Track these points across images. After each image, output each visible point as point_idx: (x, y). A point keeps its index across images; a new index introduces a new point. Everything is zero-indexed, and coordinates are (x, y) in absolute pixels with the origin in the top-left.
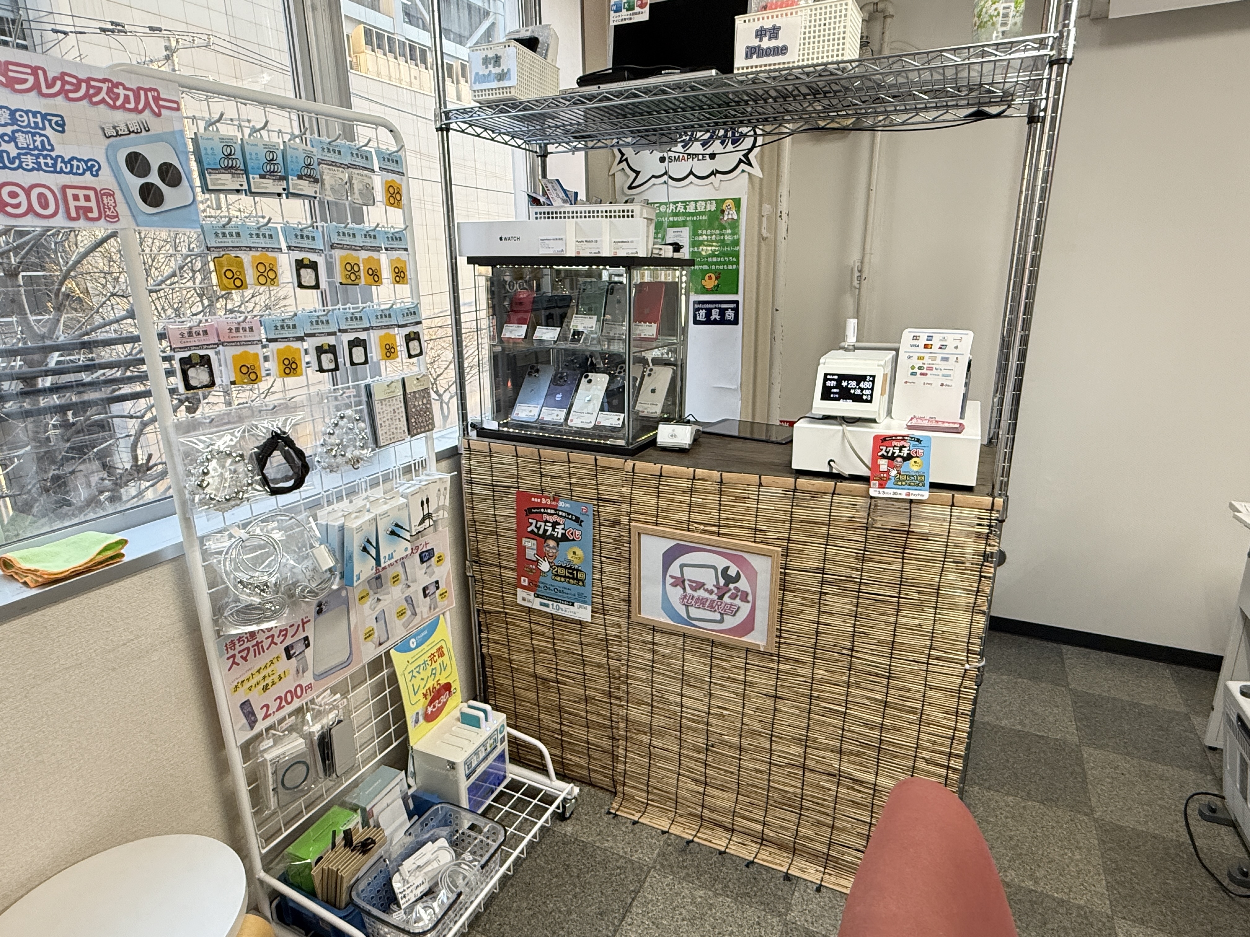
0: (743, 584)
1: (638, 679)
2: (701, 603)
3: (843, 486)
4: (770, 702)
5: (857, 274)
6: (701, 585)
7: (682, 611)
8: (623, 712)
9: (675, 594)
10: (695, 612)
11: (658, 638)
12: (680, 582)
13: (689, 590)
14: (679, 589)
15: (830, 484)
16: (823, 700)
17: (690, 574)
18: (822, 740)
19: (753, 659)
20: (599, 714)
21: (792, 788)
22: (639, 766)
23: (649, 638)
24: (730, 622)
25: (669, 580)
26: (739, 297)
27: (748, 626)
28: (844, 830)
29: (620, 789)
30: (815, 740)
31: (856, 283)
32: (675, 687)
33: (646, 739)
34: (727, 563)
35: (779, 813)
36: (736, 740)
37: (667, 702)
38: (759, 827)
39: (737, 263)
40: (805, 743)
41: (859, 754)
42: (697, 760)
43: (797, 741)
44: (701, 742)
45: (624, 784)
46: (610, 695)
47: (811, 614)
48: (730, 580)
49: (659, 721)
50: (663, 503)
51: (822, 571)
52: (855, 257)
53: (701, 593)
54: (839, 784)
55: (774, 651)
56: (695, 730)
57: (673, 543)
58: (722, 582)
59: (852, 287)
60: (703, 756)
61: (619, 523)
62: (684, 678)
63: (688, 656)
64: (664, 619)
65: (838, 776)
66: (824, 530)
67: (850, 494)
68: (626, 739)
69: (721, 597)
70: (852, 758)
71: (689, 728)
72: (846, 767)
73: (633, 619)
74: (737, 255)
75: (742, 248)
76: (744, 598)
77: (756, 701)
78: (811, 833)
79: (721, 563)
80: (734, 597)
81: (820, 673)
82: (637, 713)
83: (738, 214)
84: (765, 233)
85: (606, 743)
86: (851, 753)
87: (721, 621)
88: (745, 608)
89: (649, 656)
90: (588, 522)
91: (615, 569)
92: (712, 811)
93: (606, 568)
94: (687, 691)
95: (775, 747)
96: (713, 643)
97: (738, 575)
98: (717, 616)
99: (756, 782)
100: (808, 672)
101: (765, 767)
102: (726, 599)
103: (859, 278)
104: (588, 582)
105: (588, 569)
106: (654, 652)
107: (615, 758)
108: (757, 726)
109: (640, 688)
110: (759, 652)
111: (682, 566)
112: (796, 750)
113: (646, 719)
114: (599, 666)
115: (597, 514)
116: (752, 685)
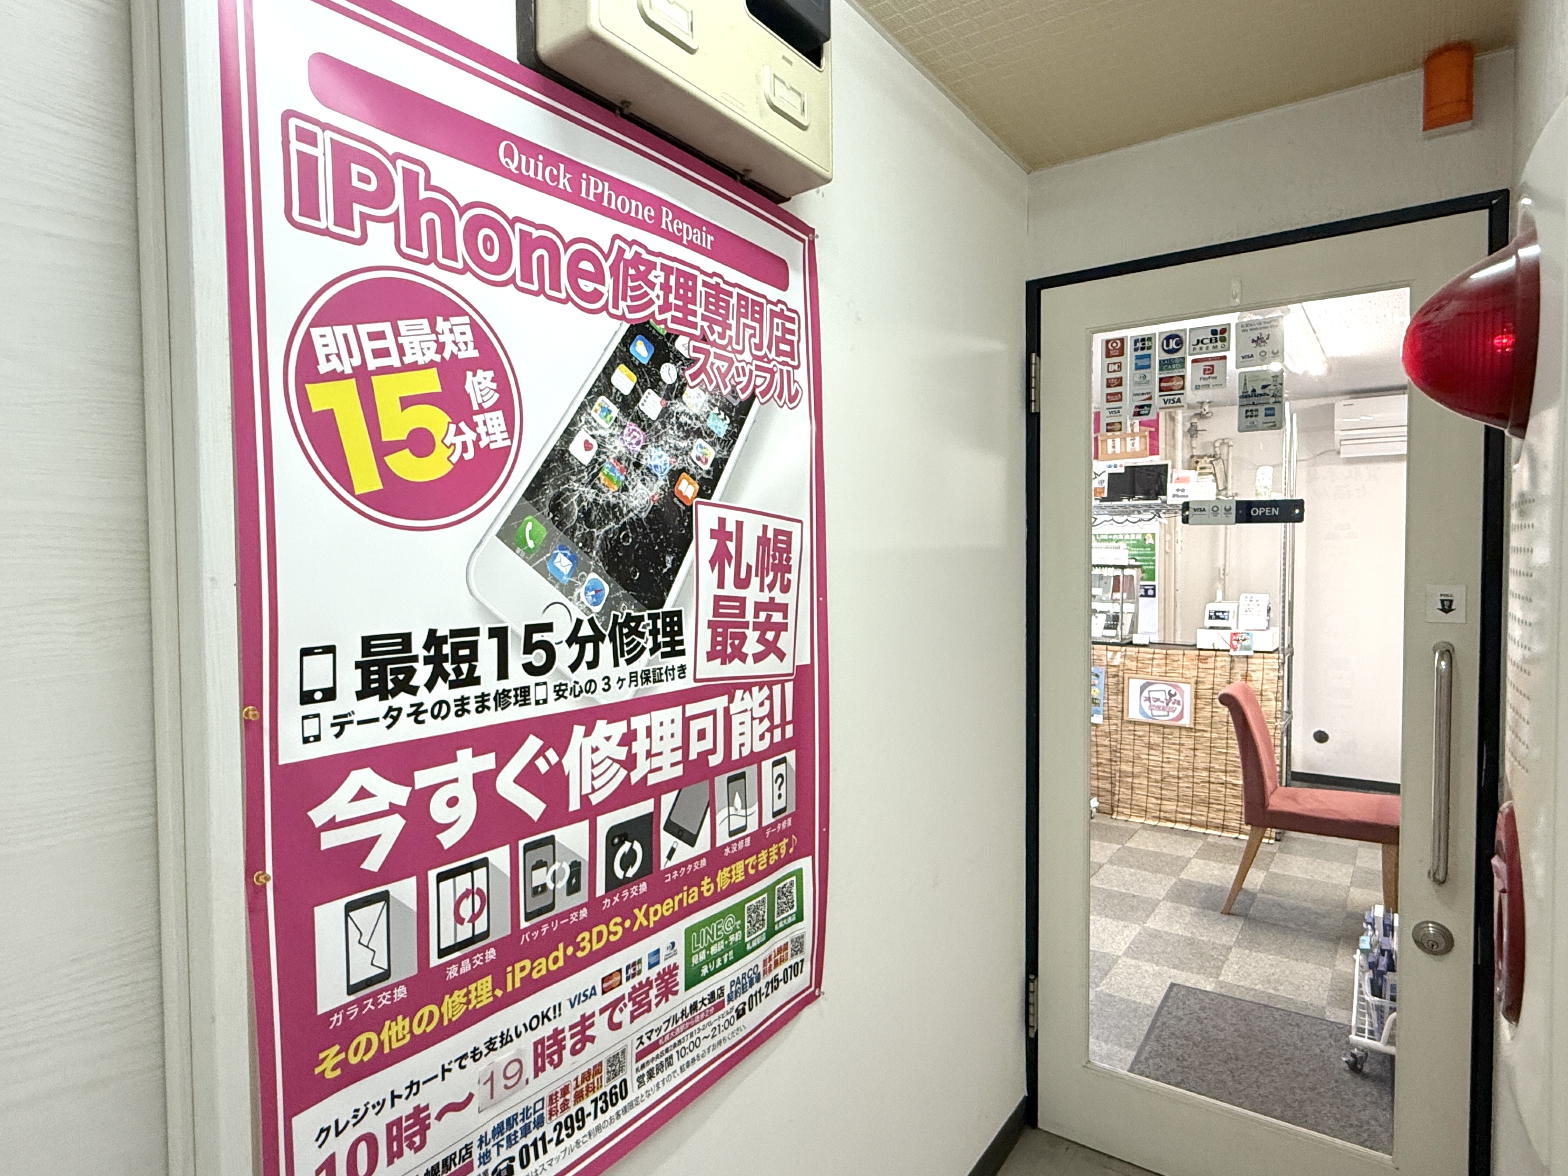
0: (1178, 697)
1: (1127, 750)
2: (1158, 708)
3: (1218, 653)
4: (1192, 752)
5: (1222, 572)
6: (1158, 700)
7: (1149, 713)
8: (1118, 768)
9: (1146, 705)
10: (1155, 712)
11: (1137, 728)
12: (1148, 699)
13: (1153, 703)
14: (1148, 702)
15: (1214, 653)
16: (1218, 748)
17: (1153, 695)
18: (1217, 767)
19: (1184, 732)
20: (1104, 772)
21: (1203, 794)
22: (1127, 795)
23: (1132, 728)
24: (1173, 715)
25: (1143, 699)
26: (1156, 583)
27: (1181, 716)
28: (1230, 811)
29: (1115, 809)
30: (1213, 768)
31: (1222, 576)
32: (1146, 751)
33: (1130, 780)
34: (1170, 688)
35: (1199, 808)
36: (1176, 773)
37: (1141, 759)
38: (1189, 817)
39: (1154, 565)
40: (1209, 770)
41: (1234, 771)
42: (1156, 787)
43: (1205, 769)
44: (1159, 777)
45: (1118, 806)
46: (1111, 760)
47: (1209, 708)
48: (1171, 696)
49: (1137, 770)
50: (1140, 665)
51: (1213, 689)
52: (1220, 563)
53: (1158, 703)
54: (1226, 788)
55: (1192, 726)
56: (1155, 771)
57: (1145, 681)
58: (1168, 697)
59: (1220, 579)
60: (1159, 785)
61: (1118, 676)
62: (1150, 747)
63: (1151, 734)
64: (1141, 718)
65: (1224, 784)
66: (1212, 671)
67: (1223, 656)
68: (1120, 781)
69: (1167, 704)
70: (1232, 774)
71: (1153, 771)
72: (1229, 779)
73: (1125, 718)
74: (1154, 561)
75: (1157, 558)
76: (1179, 703)
77: (1185, 752)
78: (1215, 816)
79: (1167, 688)
80: (1173, 703)
81: (1214, 735)
82: (1126, 767)
83: (1154, 539)
84: (1168, 550)
85: (1108, 786)
86: (1231, 771)
87: (1168, 715)
88: (1179, 708)
89: (1132, 737)
90: (1102, 676)
91: (1115, 697)
92: (1165, 812)
93: (1110, 697)
94: (1152, 752)
95: (1195, 774)
96: (1164, 726)
97: (1176, 694)
98: (1166, 713)
99: (1185, 793)
100: (1208, 735)
101: (1190, 785)
102: (1170, 705)
103: (1224, 574)
104: (1101, 704)
105: (1101, 698)
106: (1135, 735)
107: (1113, 794)
108: (1186, 765)
109: (1128, 754)
110: (1185, 728)
111: (1149, 692)
112: (1205, 774)
113: (1130, 769)
114: (1105, 746)
115: (1107, 672)
116: (1183, 745)
